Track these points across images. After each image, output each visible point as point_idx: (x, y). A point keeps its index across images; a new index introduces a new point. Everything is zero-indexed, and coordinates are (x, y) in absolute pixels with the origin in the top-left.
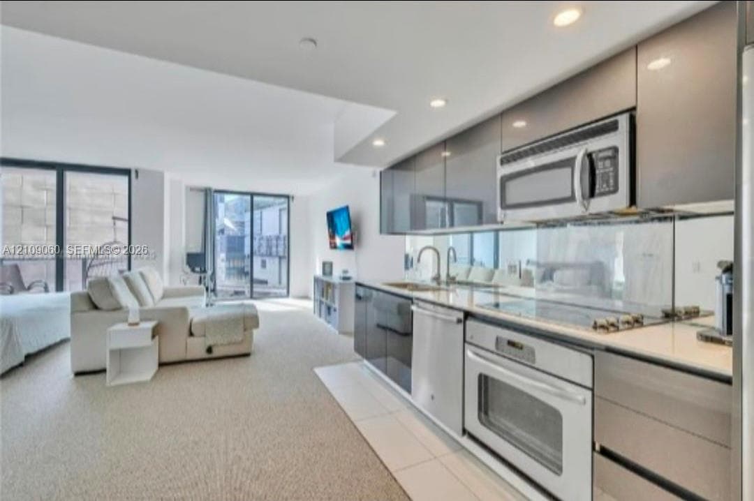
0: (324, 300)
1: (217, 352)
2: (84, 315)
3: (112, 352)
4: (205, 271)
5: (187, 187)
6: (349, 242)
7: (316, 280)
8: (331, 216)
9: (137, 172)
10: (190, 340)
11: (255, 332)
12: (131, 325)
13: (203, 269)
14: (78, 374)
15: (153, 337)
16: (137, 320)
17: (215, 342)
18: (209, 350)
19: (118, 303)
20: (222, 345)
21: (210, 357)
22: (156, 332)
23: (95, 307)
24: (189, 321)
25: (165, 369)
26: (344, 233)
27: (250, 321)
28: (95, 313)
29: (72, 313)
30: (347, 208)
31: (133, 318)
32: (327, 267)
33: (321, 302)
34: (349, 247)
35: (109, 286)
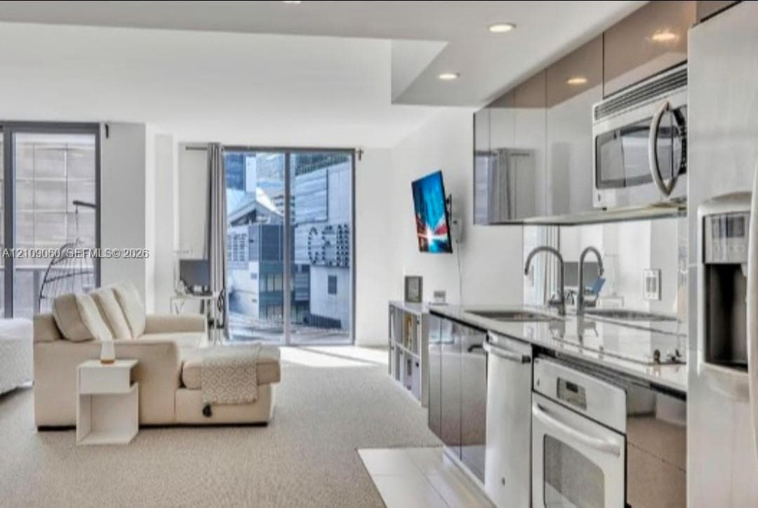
0: (402, 346)
1: (219, 415)
2: (49, 345)
3: (84, 398)
4: (209, 293)
5: (180, 144)
6: (444, 237)
7: (393, 309)
8: (418, 188)
9: (107, 127)
10: (181, 392)
11: (274, 387)
12: (104, 362)
13: (206, 289)
14: (42, 429)
15: (132, 383)
16: (112, 357)
17: (215, 399)
18: (207, 411)
19: (87, 330)
20: (225, 404)
21: (208, 423)
22: (136, 375)
23: (61, 336)
24: (179, 364)
25: (147, 433)
26: (436, 222)
27: (267, 371)
28: (60, 345)
29: (36, 342)
30: (439, 175)
31: (107, 353)
32: (413, 286)
33: (399, 352)
34: (445, 247)
35: (77, 307)
